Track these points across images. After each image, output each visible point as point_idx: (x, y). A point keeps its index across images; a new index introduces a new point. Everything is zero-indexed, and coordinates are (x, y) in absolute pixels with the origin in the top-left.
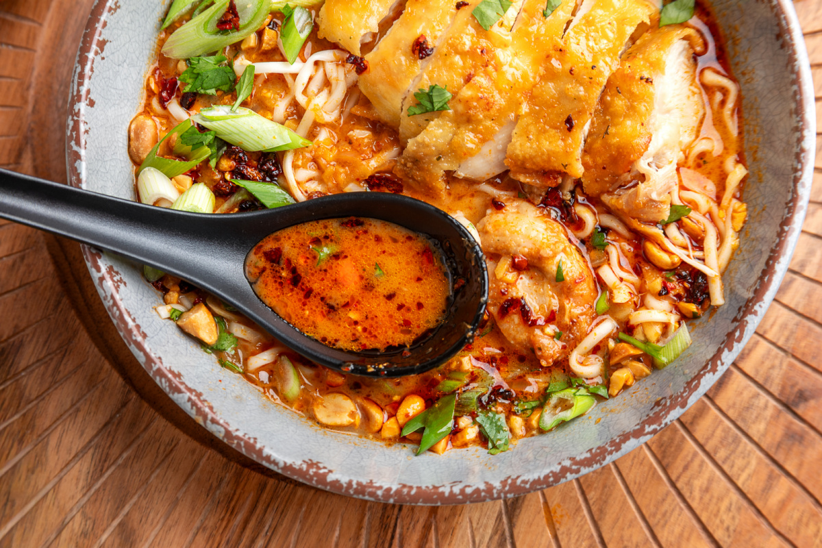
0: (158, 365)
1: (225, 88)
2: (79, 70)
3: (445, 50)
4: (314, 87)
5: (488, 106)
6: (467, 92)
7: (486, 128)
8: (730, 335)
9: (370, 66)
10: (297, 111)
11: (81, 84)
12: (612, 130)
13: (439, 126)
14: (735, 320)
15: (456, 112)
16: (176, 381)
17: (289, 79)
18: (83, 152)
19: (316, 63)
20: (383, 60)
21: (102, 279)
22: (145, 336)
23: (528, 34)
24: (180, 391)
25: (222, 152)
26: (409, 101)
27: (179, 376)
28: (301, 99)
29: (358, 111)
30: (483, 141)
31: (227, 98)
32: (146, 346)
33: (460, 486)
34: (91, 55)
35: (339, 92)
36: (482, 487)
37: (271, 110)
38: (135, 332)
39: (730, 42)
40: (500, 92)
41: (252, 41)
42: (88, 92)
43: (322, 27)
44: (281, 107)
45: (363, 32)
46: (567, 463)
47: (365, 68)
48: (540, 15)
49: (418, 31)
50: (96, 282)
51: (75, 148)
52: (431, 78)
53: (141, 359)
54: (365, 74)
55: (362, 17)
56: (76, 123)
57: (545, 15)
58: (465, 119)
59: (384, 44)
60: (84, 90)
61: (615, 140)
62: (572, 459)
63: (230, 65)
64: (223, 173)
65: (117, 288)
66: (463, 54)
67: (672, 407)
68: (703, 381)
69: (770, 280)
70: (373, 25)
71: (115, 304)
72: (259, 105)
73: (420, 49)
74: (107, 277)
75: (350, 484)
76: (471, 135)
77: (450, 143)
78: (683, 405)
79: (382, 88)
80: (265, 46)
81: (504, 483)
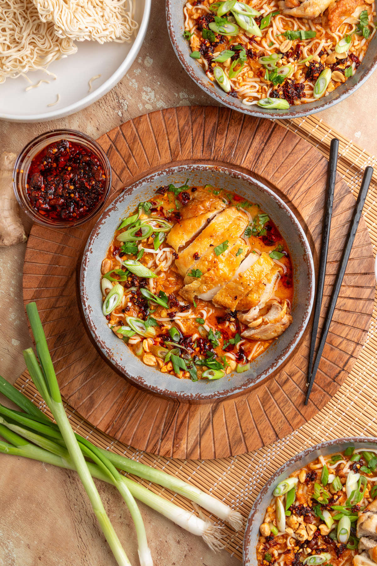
0: (99, 339)
1: (134, 253)
2: (89, 241)
3: (203, 259)
4: (162, 259)
5: (212, 280)
6: (206, 275)
7: (210, 286)
8: (273, 364)
9: (180, 258)
10: (155, 266)
11: (89, 246)
12: (250, 295)
13: (196, 283)
14: (276, 360)
15: (202, 279)
16: (103, 345)
17: (155, 255)
18: (86, 268)
19: (164, 251)
20: (184, 257)
21: (86, 309)
22: (96, 329)
23: (229, 260)
24: (104, 348)
25: (129, 275)
26: (189, 271)
27: (104, 343)
28: (158, 262)
29: (173, 269)
30: (209, 289)
31: (134, 257)
32: (96, 332)
33: (183, 393)
34: (94, 237)
35: (169, 263)
36: (190, 395)
37: (147, 264)
38: (93, 327)
39: (295, 270)
40: (217, 277)
41: (145, 240)
42: (91, 249)
43: (168, 240)
44: (150, 263)
45: (180, 245)
46: (216, 393)
47: (178, 258)
48: (235, 255)
49: (196, 251)
50: (84, 310)
51: (84, 267)
52: (197, 267)
53: (94, 336)
54: (177, 260)
55: (180, 240)
56: (86, 258)
57: (236, 255)
58: (205, 282)
59: (185, 251)
60: (90, 248)
61: (249, 299)
62: (218, 392)
63: (137, 246)
64: (128, 281)
65: (90, 312)
66: (208, 261)
67: (251, 383)
68: (262, 376)
69: (288, 350)
70: (184, 243)
71: (89, 318)
72: (143, 262)
73: (196, 257)
74: (88, 308)
75: (150, 386)
76: (205, 287)
77: (198, 288)
78: (254, 383)
79: (182, 265)
80: (149, 243)
81: (196, 395)
